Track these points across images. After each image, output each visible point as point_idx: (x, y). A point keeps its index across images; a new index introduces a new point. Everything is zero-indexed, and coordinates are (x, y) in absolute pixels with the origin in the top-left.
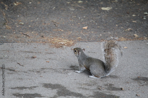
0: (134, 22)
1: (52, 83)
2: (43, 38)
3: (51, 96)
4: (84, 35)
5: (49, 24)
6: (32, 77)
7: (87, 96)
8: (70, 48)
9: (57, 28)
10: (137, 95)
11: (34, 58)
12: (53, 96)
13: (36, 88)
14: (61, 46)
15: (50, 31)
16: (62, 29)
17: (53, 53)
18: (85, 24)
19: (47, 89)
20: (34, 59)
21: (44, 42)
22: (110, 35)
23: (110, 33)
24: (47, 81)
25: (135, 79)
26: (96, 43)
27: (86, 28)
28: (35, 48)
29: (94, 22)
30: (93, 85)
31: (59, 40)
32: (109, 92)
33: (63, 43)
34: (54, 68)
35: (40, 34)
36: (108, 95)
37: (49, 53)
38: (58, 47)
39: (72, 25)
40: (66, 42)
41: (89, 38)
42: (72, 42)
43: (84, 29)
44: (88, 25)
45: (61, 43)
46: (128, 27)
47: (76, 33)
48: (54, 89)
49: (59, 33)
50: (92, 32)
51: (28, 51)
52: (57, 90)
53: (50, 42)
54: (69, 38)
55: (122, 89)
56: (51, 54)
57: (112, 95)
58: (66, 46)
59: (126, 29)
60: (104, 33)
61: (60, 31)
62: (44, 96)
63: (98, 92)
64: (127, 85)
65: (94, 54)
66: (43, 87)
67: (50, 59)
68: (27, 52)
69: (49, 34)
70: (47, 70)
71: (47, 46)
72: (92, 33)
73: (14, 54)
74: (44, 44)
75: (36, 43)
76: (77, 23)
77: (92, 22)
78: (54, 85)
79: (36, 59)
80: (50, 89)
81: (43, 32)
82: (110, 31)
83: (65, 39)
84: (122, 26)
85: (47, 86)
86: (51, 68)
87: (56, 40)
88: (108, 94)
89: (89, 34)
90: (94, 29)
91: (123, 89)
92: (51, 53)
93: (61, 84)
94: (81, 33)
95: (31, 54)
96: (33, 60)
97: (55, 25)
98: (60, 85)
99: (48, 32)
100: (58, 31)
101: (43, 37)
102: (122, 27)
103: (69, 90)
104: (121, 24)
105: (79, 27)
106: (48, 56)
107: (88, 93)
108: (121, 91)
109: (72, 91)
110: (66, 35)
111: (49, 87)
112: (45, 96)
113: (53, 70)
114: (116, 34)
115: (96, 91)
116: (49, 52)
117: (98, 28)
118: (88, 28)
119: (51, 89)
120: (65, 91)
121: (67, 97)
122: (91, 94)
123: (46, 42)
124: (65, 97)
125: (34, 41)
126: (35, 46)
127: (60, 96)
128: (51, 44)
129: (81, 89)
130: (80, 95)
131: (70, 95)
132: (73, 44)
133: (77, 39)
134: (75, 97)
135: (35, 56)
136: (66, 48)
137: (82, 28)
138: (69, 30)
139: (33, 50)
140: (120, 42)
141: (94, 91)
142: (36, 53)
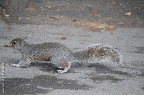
3: (88, 73)
4: (126, 21)
5: (83, 9)
7: (133, 74)
8: (110, 32)
9: (92, 13)
11: (64, 39)
12: (91, 73)
15: (85, 16)
17: (88, 36)
18: (128, 10)
20: (64, 40)
21: (77, 26)
27: (129, 14)
28: (66, 30)
29: (139, 8)
30: (141, 65)
31: (95, 25)
33: (100, 27)
35: (71, 18)
37: (83, 36)
38: (94, 31)
39: (111, 11)
41: (134, 24)
42: (111, 27)
43: (127, 16)
44: (131, 11)
49: (95, 18)
50: (138, 19)
51: (57, 33)
52: (95, 67)
53: (85, 26)
54: (108, 23)
56: (86, 37)
58: (105, 31)
61: (97, 16)
62: (79, 73)
65: (141, 38)
67: (84, 41)
68: (56, 34)
69: (83, 19)
71: (80, 29)
72: (137, 20)
73: (39, 34)
74: (77, 28)
75: (67, 26)
76: (118, 9)
77: (137, 8)
79: (67, 40)
81: (76, 16)
83: (103, 23)
87: (92, 24)
89: (133, 20)
90: (139, 16)
92: (86, 36)
93: (100, 63)
94: (123, 19)
95: (61, 35)
97: (90, 11)
98: (98, 64)
99: (81, 17)
100: (93, 17)
101: (75, 21)
103: (111, 68)
105: (121, 13)
107: (135, 72)
109: (115, 69)
110: (104, 20)
118: (131, 15)
120: (105, 69)
121: (108, 74)
122: (139, 72)
123: (79, 26)
124: (105, 75)
125: (65, 25)
126: (65, 29)
127: (99, 73)
128: (86, 28)
129: (125, 68)
130: (125, 74)
131: (112, 73)
132: (114, 29)
133: (119, 24)
134: (118, 75)
135: (67, 37)
136: (104, 32)
137: (125, 15)
138: (108, 15)
139: (63, 32)
141: (143, 70)
142: (67, 35)
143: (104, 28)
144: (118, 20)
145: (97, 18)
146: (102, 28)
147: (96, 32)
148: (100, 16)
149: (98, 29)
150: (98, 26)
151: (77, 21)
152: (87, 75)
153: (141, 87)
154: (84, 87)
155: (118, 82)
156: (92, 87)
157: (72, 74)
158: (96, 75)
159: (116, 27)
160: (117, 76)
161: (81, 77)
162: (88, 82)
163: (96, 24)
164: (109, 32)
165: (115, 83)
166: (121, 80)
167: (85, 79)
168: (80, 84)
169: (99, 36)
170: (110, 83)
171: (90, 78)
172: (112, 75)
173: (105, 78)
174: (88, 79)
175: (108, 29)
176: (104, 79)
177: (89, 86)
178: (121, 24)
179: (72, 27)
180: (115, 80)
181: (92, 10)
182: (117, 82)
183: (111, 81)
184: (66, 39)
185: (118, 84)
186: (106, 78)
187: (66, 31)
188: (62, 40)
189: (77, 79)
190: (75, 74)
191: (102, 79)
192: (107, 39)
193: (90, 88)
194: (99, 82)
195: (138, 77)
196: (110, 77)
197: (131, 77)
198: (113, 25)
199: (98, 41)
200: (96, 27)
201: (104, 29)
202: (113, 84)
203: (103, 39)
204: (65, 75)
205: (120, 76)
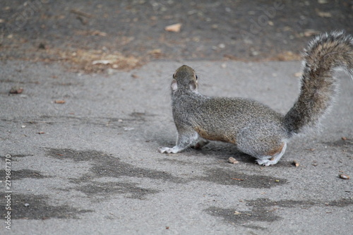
0: (325, 17)
1: (76, 147)
2: (43, 51)
3: (73, 177)
4: (169, 45)
5: (62, 17)
6: (13, 135)
7: (185, 177)
8: (129, 74)
9: (85, 27)
10: (340, 177)
11: (16, 93)
12: (81, 176)
13: (24, 158)
14: (103, 69)
15: (66, 34)
16: (102, 30)
17: (75, 85)
18: (173, 19)
19: (58, 160)
20: (16, 96)
21: (47, 61)
22: (252, 46)
23: (248, 42)
24: (60, 144)
25: (334, 143)
26: (209, 63)
27: (176, 28)
28: (20, 71)
29: (200, 14)
31: (93, 56)
32: (254, 170)
33: (106, 62)
34: (79, 117)
35: (33, 41)
36: (249, 177)
37: (62, 85)
38: (90, 72)
39: (132, 21)
40: (115, 60)
41: (187, 53)
42: (133, 61)
43: (171, 32)
44: (181, 21)
45: (100, 62)
46: (307, 26)
47: (147, 41)
48: (82, 160)
49: (93, 40)
50: (197, 39)
52: (91, 163)
53: (67, 60)
54: (125, 51)
55: (294, 164)
56: (71, 87)
57: (262, 177)
58: (116, 71)
59: (299, 32)
60: (233, 42)
61: (97, 35)
62: (51, 177)
63: (219, 169)
64: (310, 155)
66: (46, 155)
67: (66, 96)
69: (62, 42)
70: (60, 120)
71: (56, 69)
72: (194, 42)
74: (48, 64)
75: (22, 62)
76: (149, 16)
77: (195, 14)
78: (82, 153)
79: (22, 96)
80: (68, 160)
81: (45, 36)
82: (251, 38)
83: (111, 53)
84: (286, 25)
85: (56, 153)
86: (69, 115)
87: (85, 55)
88: (252, 174)
89: (186, 43)
90: (200, 31)
91: (297, 165)
92: (70, 84)
93: (104, 150)
94: (162, 40)
95: (7, 84)
96: (12, 99)
97: (78, 21)
98: (100, 153)
99: (58, 38)
100: (88, 36)
101: (42, 47)
102: (287, 29)
103: (130, 163)
104: (284, 20)
105: (155, 26)
107: (187, 172)
108: (292, 170)
109: (140, 166)
110: (114, 45)
111: (66, 157)
112: (53, 174)
113: (79, 120)
114: (269, 44)
115: (212, 167)
116: (63, 80)
117: (214, 30)
118: (181, 30)
119: (72, 160)
120: (117, 166)
121: (122, 179)
122: (199, 172)
123: (53, 60)
124: (116, 180)
125: (17, 57)
126: (18, 68)
127: (100, 175)
128: (70, 64)
129: (165, 162)
130: (165, 176)
131: (134, 175)
132: (138, 65)
133: (150, 54)
134: (147, 180)
135: (21, 88)
136: (114, 74)
137: (164, 30)
138: (124, 32)
139: (13, 76)
140: (282, 63)
141: (209, 166)
142: (22, 83)
143: (115, 63)
144: (149, 44)
145: (96, 38)
146: (108, 64)
147: (94, 75)
148: (103, 34)
149: (100, 67)
150: (100, 59)
151: (46, 47)
152: (71, 182)
153: (202, 208)
154: (62, 212)
155: (149, 196)
156: (84, 211)
157: (34, 180)
158: (93, 182)
159: (144, 61)
160: (146, 183)
161: (57, 187)
162: (73, 200)
163: (95, 54)
164: (126, 74)
165: (139, 201)
166: (153, 192)
168: (55, 205)
169: (102, 84)
170: (128, 200)
171: (78, 190)
172: (133, 180)
173: (116, 187)
174: (74, 192)
175: (123, 66)
176: (115, 191)
177: (75, 210)
178: (156, 53)
179: (36, 63)
180: (141, 193)
181: (85, 19)
182: (145, 196)
183: (130, 195)
184: (20, 93)
185: (148, 203)
186: (119, 187)
187: (20, 74)
188: (11, 95)
189: (47, 193)
190: (41, 180)
191: (107, 190)
192: (121, 91)
193: (77, 215)
194: (102, 199)
195: (195, 183)
196: (127, 184)
197: (180, 184)
198: (136, 57)
199: (99, 97)
200: (95, 62)
201: (115, 66)
202: (136, 201)
203: (111, 92)
204: (16, 183)
205: (151, 182)
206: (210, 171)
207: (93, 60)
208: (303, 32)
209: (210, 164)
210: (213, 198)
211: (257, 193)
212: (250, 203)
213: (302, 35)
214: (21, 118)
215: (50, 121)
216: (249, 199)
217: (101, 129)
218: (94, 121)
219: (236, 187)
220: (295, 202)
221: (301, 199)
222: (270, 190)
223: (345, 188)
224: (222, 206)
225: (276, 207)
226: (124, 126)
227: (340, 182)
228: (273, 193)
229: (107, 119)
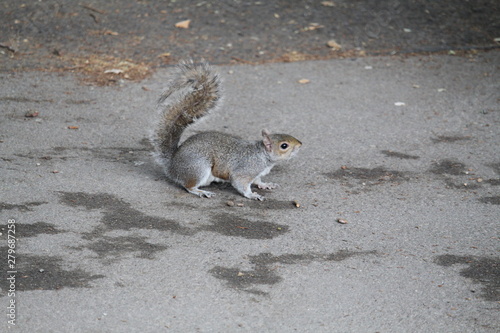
0: (328, 6)
1: (89, 191)
2: (58, 57)
3: (85, 231)
4: (179, 45)
5: (76, 14)
6: (29, 175)
7: (192, 226)
8: (140, 87)
9: (97, 26)
10: (338, 221)
11: (32, 116)
12: (93, 229)
13: (39, 207)
14: (113, 81)
15: (79, 34)
16: (114, 30)
17: (88, 103)
18: (182, 13)
19: (72, 208)
20: (32, 121)
21: (61, 70)
22: (258, 44)
23: (256, 38)
24: (73, 186)
25: (334, 174)
27: (185, 24)
28: (35, 86)
29: (209, 5)
31: (106, 64)
32: (258, 215)
33: (117, 71)
34: (92, 147)
35: (48, 45)
36: (254, 224)
37: (75, 103)
38: (102, 84)
39: (143, 17)
40: (126, 69)
41: (196, 56)
42: (143, 68)
43: (181, 29)
44: (191, 15)
45: (113, 71)
46: (311, 19)
47: (157, 40)
48: (94, 207)
49: (106, 42)
50: (205, 37)
51: (13, 96)
52: (103, 210)
53: (80, 68)
54: (136, 55)
55: (295, 204)
56: (83, 105)
57: (265, 224)
58: (127, 82)
59: (303, 27)
60: (241, 39)
61: (110, 34)
62: (64, 231)
63: (224, 215)
64: (311, 191)
66: (60, 202)
67: (79, 119)
68: (11, 99)
69: (76, 45)
70: (73, 154)
71: (69, 82)
72: (203, 40)
74: (62, 75)
75: (37, 73)
76: (159, 9)
77: (204, 6)
78: (94, 198)
79: (37, 120)
80: (81, 207)
81: (59, 38)
82: (258, 33)
83: (123, 59)
84: (292, 17)
85: (71, 199)
86: (83, 145)
87: (98, 63)
88: (256, 220)
89: (194, 42)
90: (208, 27)
91: (298, 206)
92: (83, 102)
93: (115, 193)
94: (172, 41)
95: (23, 104)
96: (28, 124)
97: (91, 18)
98: (111, 197)
99: (72, 40)
100: (101, 36)
101: (56, 53)
102: (292, 22)
103: (140, 210)
104: (290, 11)
105: (165, 22)
106: (75, 111)
107: (195, 219)
108: (293, 212)
109: (149, 213)
110: (126, 47)
111: (79, 204)
112: (66, 228)
113: (91, 153)
114: (274, 40)
115: (218, 212)
116: (77, 97)
117: (221, 25)
118: (190, 26)
119: (84, 208)
120: (127, 215)
121: (133, 232)
122: (206, 220)
123: (66, 70)
124: (126, 233)
125: (32, 67)
126: (34, 82)
127: (111, 228)
128: (83, 74)
129: (173, 207)
130: (171, 226)
131: (143, 226)
132: (148, 73)
133: (160, 58)
134: (156, 232)
135: (37, 110)
136: (126, 86)
137: (175, 27)
138: (136, 31)
139: (29, 93)
140: (287, 65)
141: (214, 211)
142: (37, 102)
143: (126, 72)
144: (159, 44)
145: (109, 39)
146: (120, 74)
147: (106, 88)
148: (116, 33)
149: (112, 78)
150: (111, 67)
151: (60, 52)
152: (84, 238)
153: (208, 268)
154: (75, 279)
155: (157, 254)
156: (96, 277)
157: (48, 235)
158: (105, 238)
159: (154, 67)
160: (154, 236)
161: (71, 246)
162: (86, 262)
163: (107, 60)
164: (138, 87)
165: (149, 261)
166: (162, 248)
167: (77, 253)
168: (68, 270)
169: (114, 100)
170: (137, 260)
171: (90, 248)
172: (143, 232)
173: (126, 243)
174: (87, 252)
175: (135, 76)
176: (125, 248)
177: (88, 274)
178: (166, 57)
179: (50, 74)
180: (149, 250)
181: (97, 15)
182: (154, 255)
183: (139, 252)
184: (37, 116)
185: (156, 263)
186: (129, 243)
187: (36, 90)
188: (27, 119)
189: (61, 253)
190: (54, 236)
191: (118, 247)
192: (132, 109)
193: (89, 282)
194: (113, 261)
195: (200, 234)
196: (137, 239)
197: (187, 237)
198: (147, 63)
199: (111, 119)
200: (107, 71)
201: (127, 76)
202: (145, 262)
203: (123, 111)
204: (31, 241)
205: (160, 235)
206: (216, 217)
207: (105, 69)
208: (308, 25)
209: (216, 208)
210: (218, 255)
211: (259, 246)
212: (253, 260)
213: (306, 29)
214: (37, 151)
215: (64, 156)
216: (253, 254)
217: (112, 164)
218: (106, 154)
219: (240, 238)
220: (295, 257)
221: (301, 252)
222: (272, 241)
223: (342, 236)
224: (226, 265)
225: (278, 264)
226: (134, 160)
227: (338, 228)
228: (275, 246)
229: (119, 149)
